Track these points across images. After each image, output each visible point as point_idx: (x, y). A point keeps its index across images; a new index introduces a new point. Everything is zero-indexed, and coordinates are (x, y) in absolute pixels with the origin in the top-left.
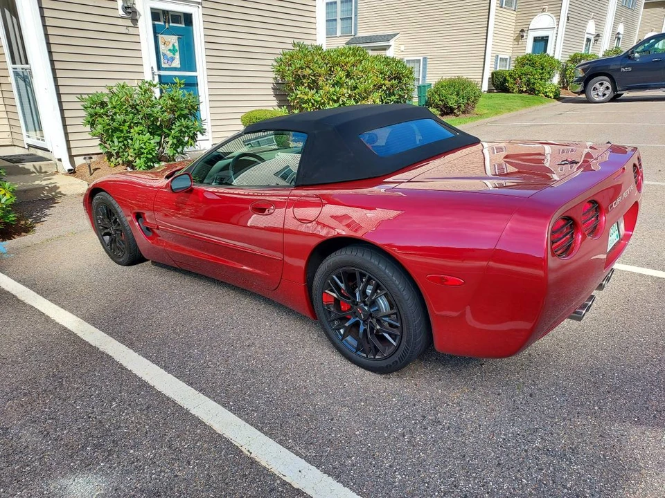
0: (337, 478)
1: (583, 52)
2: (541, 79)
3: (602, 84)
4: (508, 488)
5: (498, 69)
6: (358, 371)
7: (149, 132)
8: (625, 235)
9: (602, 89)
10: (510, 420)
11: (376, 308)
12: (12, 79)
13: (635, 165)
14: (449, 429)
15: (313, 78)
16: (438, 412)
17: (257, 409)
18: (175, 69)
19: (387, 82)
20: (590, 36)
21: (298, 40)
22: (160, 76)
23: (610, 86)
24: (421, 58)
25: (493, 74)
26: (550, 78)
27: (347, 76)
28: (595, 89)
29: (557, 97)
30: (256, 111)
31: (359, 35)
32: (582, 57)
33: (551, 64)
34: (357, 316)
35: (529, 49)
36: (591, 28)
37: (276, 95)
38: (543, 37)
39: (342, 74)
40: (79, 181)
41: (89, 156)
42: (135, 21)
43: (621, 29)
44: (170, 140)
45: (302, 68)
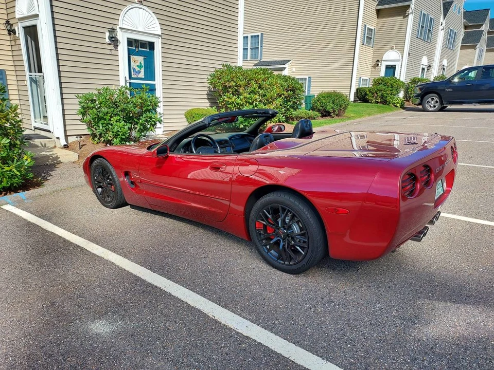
0: (271, 330)
1: (420, 77)
2: (391, 94)
3: (433, 99)
4: (377, 336)
5: (361, 87)
6: (278, 273)
7: (123, 120)
8: (447, 190)
9: (433, 102)
10: (377, 300)
11: (292, 231)
12: (28, 82)
13: (452, 147)
14: (339, 305)
15: (236, 88)
16: (331, 296)
17: (215, 293)
18: (141, 79)
19: (285, 93)
20: (424, 67)
21: (227, 63)
22: (130, 83)
23: (438, 101)
24: (307, 77)
25: (357, 90)
26: (398, 93)
27: (259, 87)
28: (428, 102)
29: (403, 107)
30: (196, 109)
31: (263, 60)
32: (419, 80)
33: (398, 84)
34: (278, 237)
35: (382, 73)
36: (425, 61)
37: (208, 99)
38: (392, 66)
39: (256, 86)
40: (71, 153)
41: (80, 136)
42: (116, 46)
43: (445, 62)
44: (138, 127)
45: (228, 81)
